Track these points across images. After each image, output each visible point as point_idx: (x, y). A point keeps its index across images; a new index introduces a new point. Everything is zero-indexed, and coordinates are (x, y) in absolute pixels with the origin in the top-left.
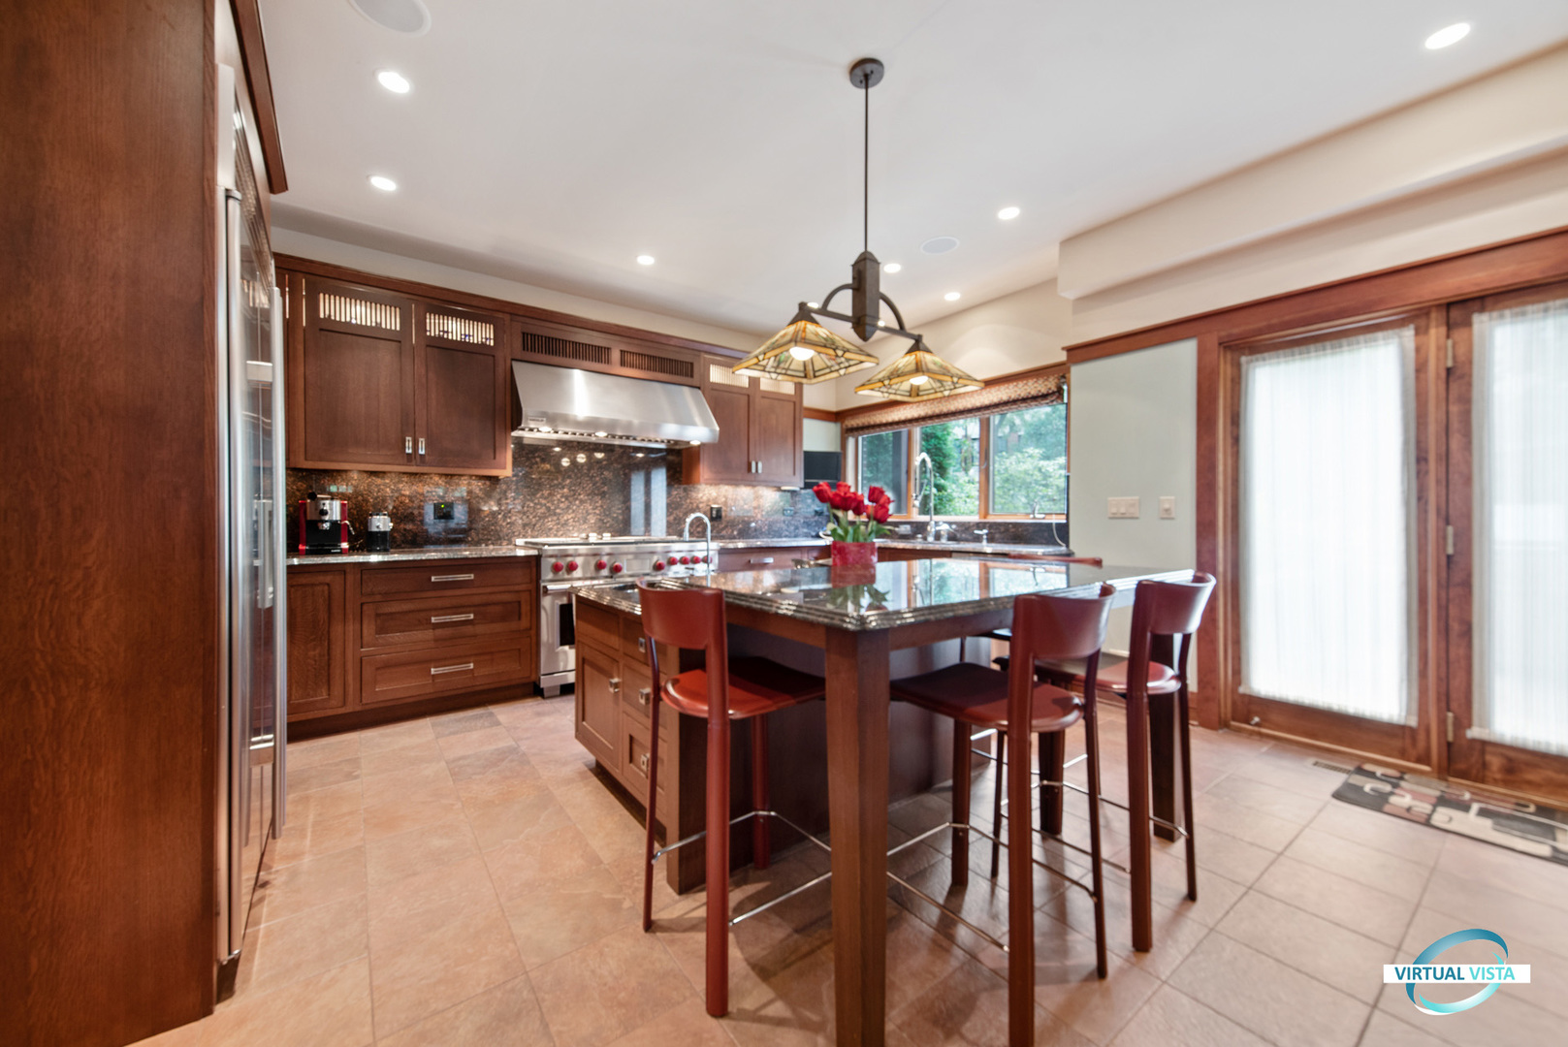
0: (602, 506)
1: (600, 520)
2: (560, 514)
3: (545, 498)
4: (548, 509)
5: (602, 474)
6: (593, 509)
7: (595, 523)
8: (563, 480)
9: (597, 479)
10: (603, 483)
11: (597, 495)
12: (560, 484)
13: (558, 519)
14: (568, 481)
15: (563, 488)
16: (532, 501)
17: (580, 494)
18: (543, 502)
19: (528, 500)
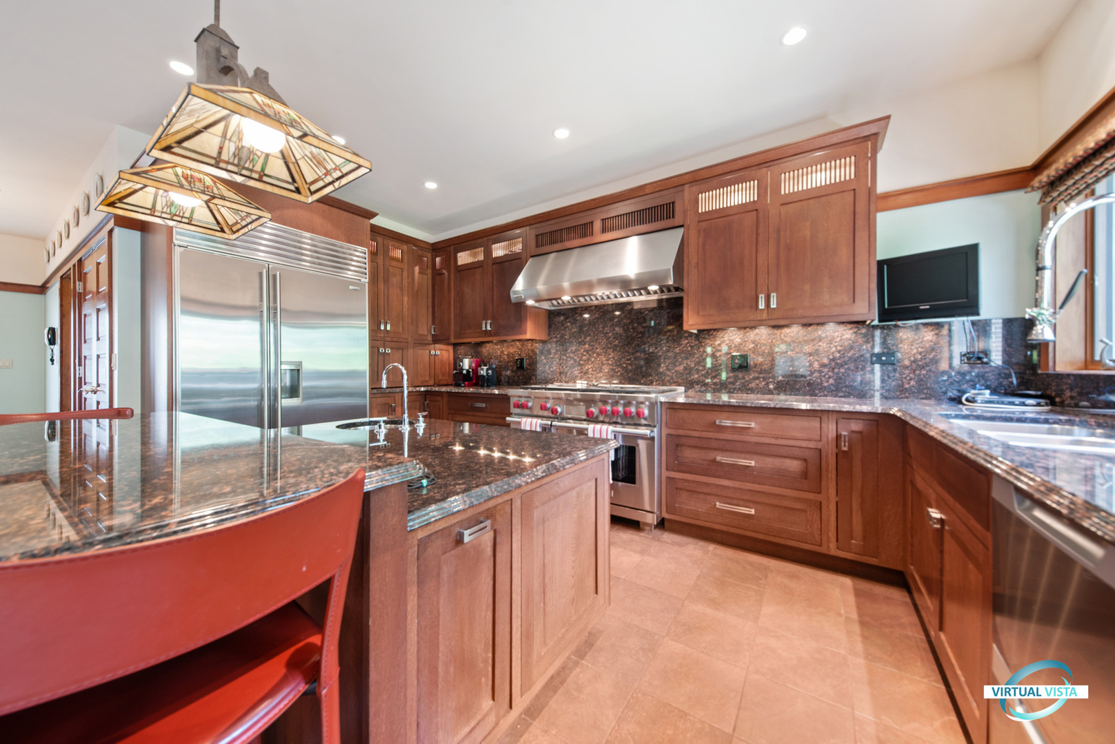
0: (613, 358)
1: (612, 369)
2: (583, 365)
3: (573, 353)
4: (575, 360)
5: (614, 330)
6: (607, 360)
7: (608, 372)
8: (585, 338)
9: (610, 334)
10: (614, 338)
11: (610, 348)
12: (583, 341)
13: (582, 369)
14: (588, 338)
15: (585, 344)
16: (565, 355)
17: (597, 348)
18: (572, 355)
19: (563, 355)
